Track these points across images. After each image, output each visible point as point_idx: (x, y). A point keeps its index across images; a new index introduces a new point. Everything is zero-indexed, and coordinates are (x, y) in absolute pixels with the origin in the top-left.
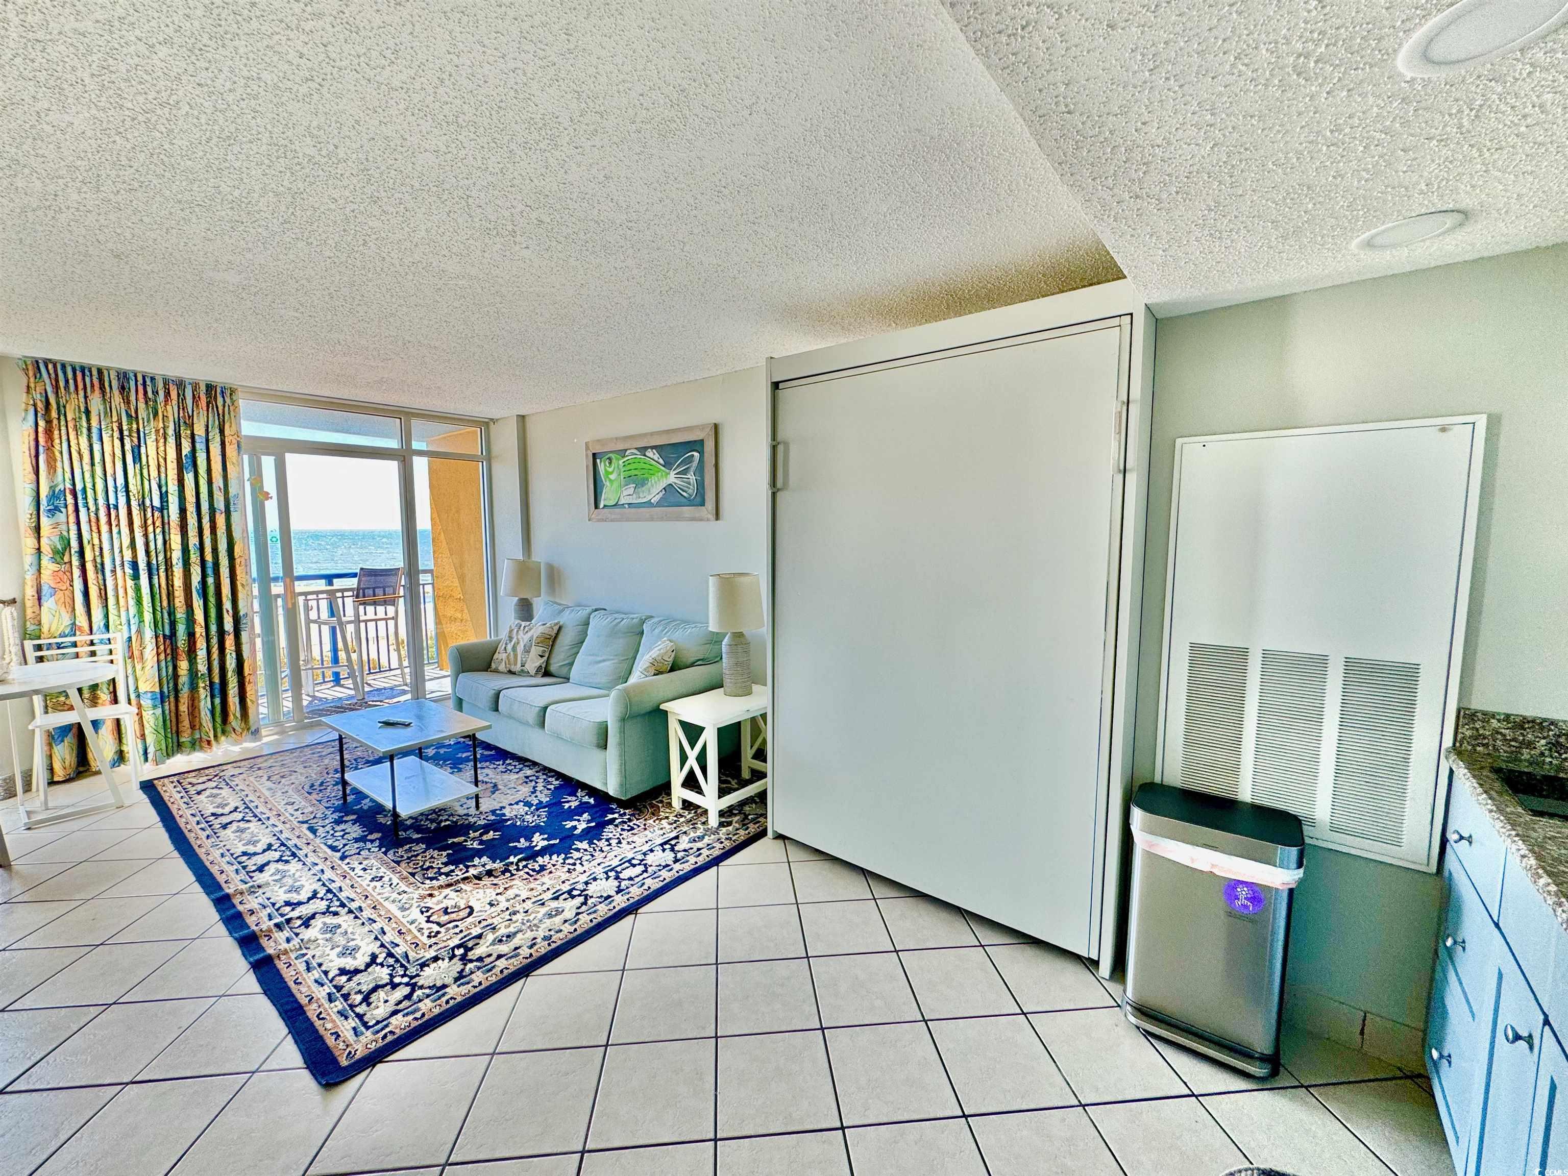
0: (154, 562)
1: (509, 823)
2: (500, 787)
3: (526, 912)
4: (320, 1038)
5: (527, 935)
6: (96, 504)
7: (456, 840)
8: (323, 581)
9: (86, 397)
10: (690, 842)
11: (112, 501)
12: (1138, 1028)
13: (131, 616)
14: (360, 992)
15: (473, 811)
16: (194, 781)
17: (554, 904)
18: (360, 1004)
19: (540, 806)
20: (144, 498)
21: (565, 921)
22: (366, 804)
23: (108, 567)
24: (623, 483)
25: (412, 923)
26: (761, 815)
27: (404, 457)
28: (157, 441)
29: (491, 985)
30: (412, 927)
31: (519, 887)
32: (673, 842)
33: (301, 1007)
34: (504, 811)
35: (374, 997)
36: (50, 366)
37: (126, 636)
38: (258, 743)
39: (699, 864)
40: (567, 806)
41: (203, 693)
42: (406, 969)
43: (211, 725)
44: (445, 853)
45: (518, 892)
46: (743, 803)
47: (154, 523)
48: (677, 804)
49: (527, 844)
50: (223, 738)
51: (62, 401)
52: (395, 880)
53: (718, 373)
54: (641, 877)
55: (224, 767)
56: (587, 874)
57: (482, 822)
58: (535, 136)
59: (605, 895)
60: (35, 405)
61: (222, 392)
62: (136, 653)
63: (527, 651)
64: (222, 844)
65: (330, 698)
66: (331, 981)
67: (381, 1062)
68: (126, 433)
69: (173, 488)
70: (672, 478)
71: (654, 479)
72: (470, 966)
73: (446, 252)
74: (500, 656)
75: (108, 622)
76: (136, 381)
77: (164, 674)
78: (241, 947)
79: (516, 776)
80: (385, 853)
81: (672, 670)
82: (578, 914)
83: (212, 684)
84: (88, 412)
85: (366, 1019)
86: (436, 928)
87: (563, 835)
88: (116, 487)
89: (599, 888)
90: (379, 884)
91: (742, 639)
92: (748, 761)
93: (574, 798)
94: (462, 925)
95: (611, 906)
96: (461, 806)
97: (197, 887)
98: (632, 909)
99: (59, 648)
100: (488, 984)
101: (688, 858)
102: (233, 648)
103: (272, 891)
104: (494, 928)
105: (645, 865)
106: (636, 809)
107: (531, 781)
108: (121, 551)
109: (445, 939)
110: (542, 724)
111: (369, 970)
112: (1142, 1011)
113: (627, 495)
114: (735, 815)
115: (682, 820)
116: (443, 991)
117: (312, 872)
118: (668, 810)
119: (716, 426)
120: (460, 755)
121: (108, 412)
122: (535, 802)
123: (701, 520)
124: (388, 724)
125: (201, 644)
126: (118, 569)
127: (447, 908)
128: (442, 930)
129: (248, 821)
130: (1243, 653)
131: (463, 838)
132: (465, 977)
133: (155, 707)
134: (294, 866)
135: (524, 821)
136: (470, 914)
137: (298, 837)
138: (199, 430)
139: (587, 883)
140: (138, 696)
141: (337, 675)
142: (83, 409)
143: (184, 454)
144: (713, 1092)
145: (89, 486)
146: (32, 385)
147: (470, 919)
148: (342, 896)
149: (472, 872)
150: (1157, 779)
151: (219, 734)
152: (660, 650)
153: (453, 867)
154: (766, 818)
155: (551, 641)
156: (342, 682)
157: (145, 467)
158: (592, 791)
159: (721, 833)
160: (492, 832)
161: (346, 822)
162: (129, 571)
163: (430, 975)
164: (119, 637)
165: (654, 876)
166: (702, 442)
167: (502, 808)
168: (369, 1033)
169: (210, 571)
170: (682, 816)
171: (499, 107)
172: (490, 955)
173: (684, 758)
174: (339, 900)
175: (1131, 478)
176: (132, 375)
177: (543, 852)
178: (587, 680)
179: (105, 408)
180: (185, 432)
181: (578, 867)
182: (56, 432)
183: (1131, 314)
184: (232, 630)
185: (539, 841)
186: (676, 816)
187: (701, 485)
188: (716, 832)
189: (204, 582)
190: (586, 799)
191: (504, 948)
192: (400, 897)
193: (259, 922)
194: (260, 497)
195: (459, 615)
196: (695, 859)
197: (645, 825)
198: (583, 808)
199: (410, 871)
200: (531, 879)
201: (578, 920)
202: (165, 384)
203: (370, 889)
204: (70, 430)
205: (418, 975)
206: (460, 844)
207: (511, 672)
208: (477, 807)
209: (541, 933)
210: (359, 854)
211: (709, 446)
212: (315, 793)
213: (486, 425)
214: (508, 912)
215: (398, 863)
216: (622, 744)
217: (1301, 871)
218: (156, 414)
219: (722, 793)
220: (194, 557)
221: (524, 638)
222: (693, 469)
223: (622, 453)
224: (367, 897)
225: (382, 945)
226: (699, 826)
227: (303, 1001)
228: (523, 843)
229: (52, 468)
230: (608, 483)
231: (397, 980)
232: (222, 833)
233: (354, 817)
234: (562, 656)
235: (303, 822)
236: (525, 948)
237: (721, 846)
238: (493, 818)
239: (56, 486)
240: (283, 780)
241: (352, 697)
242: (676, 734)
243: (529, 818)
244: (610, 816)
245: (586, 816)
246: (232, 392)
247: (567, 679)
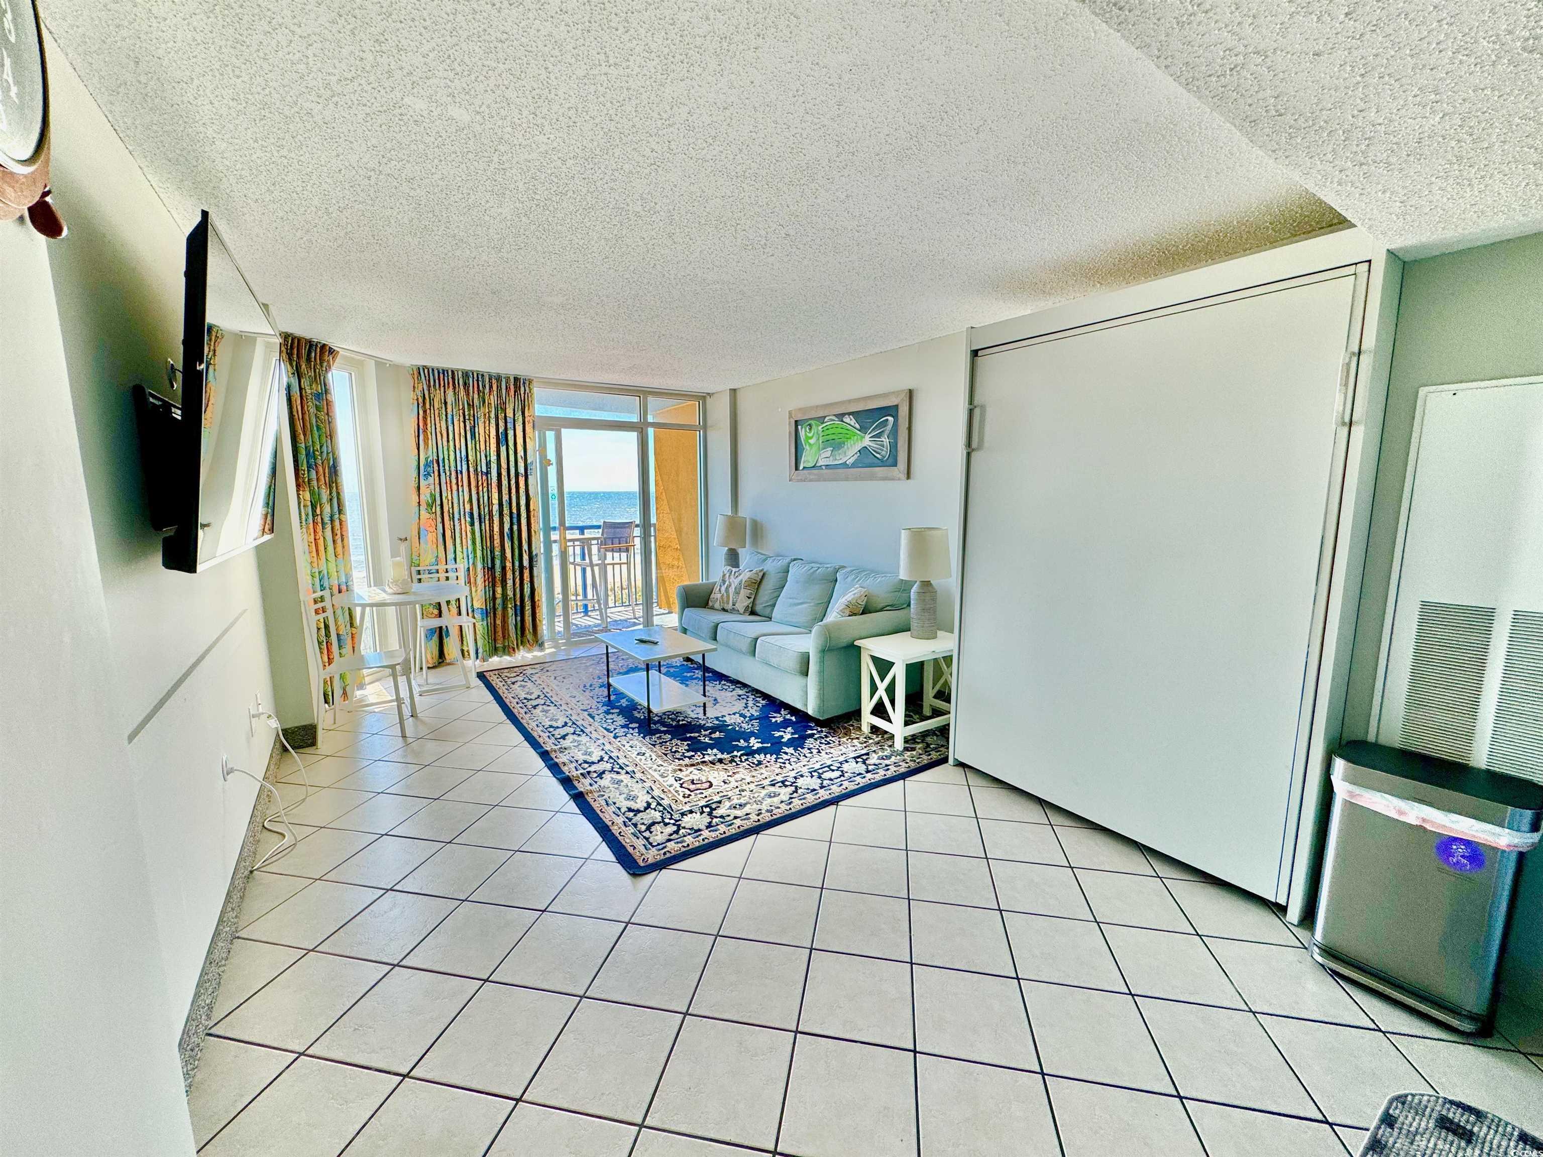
0: (482, 513)
1: (730, 727)
2: (719, 701)
3: (752, 791)
4: (624, 847)
5: (753, 807)
6: (450, 471)
7: (692, 735)
8: (577, 531)
9: (445, 392)
10: (878, 759)
11: (459, 468)
12: (1323, 966)
13: (470, 552)
14: (643, 824)
15: (701, 716)
16: (508, 675)
17: (772, 789)
18: (645, 831)
19: (752, 718)
20: (477, 465)
21: (782, 802)
22: (624, 703)
23: (456, 516)
24: (821, 446)
25: (671, 786)
26: (942, 746)
27: (640, 428)
28: (485, 422)
29: (732, 835)
30: (671, 789)
31: (743, 772)
32: (865, 757)
33: (607, 826)
34: (724, 719)
35: (653, 828)
36: (426, 371)
37: (466, 567)
38: (543, 653)
39: (888, 776)
40: (774, 720)
41: (511, 612)
42: (672, 815)
43: (515, 636)
44: (686, 743)
45: (743, 777)
46: (925, 734)
47: (482, 484)
48: (866, 729)
49: (746, 744)
50: (521, 647)
51: (432, 396)
52: (654, 757)
53: (917, 341)
54: (839, 780)
55: (525, 668)
56: (796, 771)
57: (710, 725)
58: (799, 175)
59: (811, 788)
60: (417, 399)
61: (524, 383)
62: (472, 580)
63: (737, 593)
64: (535, 719)
65: (583, 625)
66: (624, 814)
67: (665, 868)
68: (467, 417)
69: (494, 458)
70: (867, 441)
71: (849, 443)
72: (715, 820)
73: (710, 266)
74: (716, 595)
75: (456, 556)
76: (473, 378)
77: (488, 596)
78: (562, 785)
79: (731, 694)
80: (644, 738)
81: (863, 613)
82: (791, 798)
83: (516, 605)
84: (446, 403)
85: (651, 840)
86: (688, 792)
87: (774, 741)
88: (461, 458)
89: (805, 782)
90: (643, 758)
91: (930, 588)
92: (929, 699)
93: (779, 715)
94: (706, 793)
95: (817, 797)
96: (692, 711)
97: (526, 744)
98: (834, 801)
99: (429, 573)
100: (730, 834)
101: (878, 771)
102: (529, 580)
103: (574, 752)
104: (729, 798)
105: (842, 771)
106: (831, 728)
107: (743, 699)
108: (464, 505)
109: (695, 800)
110: (753, 653)
111: (647, 811)
112: (1329, 952)
113: (825, 458)
114: (918, 743)
115: (871, 741)
116: (699, 833)
117: (597, 744)
118: (858, 733)
119: (911, 392)
120: (685, 674)
121: (457, 400)
122: (748, 715)
123: (893, 479)
124: (642, 641)
125: (509, 575)
126: (462, 517)
127: (693, 780)
128: (692, 793)
129: (549, 706)
130: (1487, 615)
131: (697, 734)
132: (712, 826)
133: (483, 620)
134: (584, 739)
135: (741, 727)
136: (711, 786)
137: (583, 720)
138: (510, 414)
139: (796, 778)
140: (473, 611)
141: (586, 606)
142: (443, 401)
143: (500, 431)
144: (908, 933)
145: (446, 457)
146: (416, 385)
147: (710, 790)
148: (620, 761)
149: (707, 758)
150: (1371, 738)
151: (520, 644)
152: (854, 594)
153: (693, 754)
154: (948, 748)
155: (757, 584)
156: (590, 613)
157: (478, 442)
158: (793, 710)
159: (906, 755)
160: (718, 733)
161: (613, 713)
162: (468, 519)
163: (688, 821)
164: (462, 565)
165: (850, 780)
166: (896, 407)
167: (723, 716)
168: (654, 849)
169: (515, 520)
170: (871, 739)
171: (777, 161)
172: (729, 816)
173: (874, 689)
174: (618, 764)
175: (1358, 432)
176: (471, 374)
177: (759, 751)
178: (786, 619)
179: (455, 400)
180: (502, 416)
181: (787, 765)
182: (429, 419)
183: (1370, 261)
184: (528, 566)
185: (755, 743)
186: (866, 738)
187: (894, 446)
188: (901, 754)
189: (511, 529)
190: (788, 717)
191: (738, 813)
192: (659, 768)
193: (570, 770)
194: (544, 463)
195: (676, 563)
196: (884, 773)
197: (839, 742)
198: (786, 724)
199: (663, 751)
200: (752, 769)
201: (792, 802)
202: (489, 379)
203: (637, 760)
204: (436, 416)
205: (680, 820)
206: (695, 738)
207: (724, 610)
208: (705, 714)
209: (764, 807)
210: (625, 736)
211: (903, 411)
212: (588, 691)
213: (703, 398)
214: (738, 789)
215: (654, 745)
216: (821, 672)
217: (1535, 837)
218: (484, 402)
219: (907, 724)
220: (506, 511)
221: (735, 582)
222: (887, 432)
223: (821, 420)
224: (636, 765)
225: (653, 797)
226: (886, 747)
227: (609, 824)
228: (742, 743)
229: (426, 444)
230: (807, 447)
231: (667, 821)
232: (534, 711)
233: (618, 711)
234: (766, 598)
235: (584, 710)
236: (753, 815)
237: (907, 765)
238: (717, 722)
239: (428, 457)
240: (565, 680)
241: (599, 625)
242: (868, 668)
243: (744, 725)
244: (810, 732)
245: (789, 729)
246: (530, 382)
247: (770, 618)
